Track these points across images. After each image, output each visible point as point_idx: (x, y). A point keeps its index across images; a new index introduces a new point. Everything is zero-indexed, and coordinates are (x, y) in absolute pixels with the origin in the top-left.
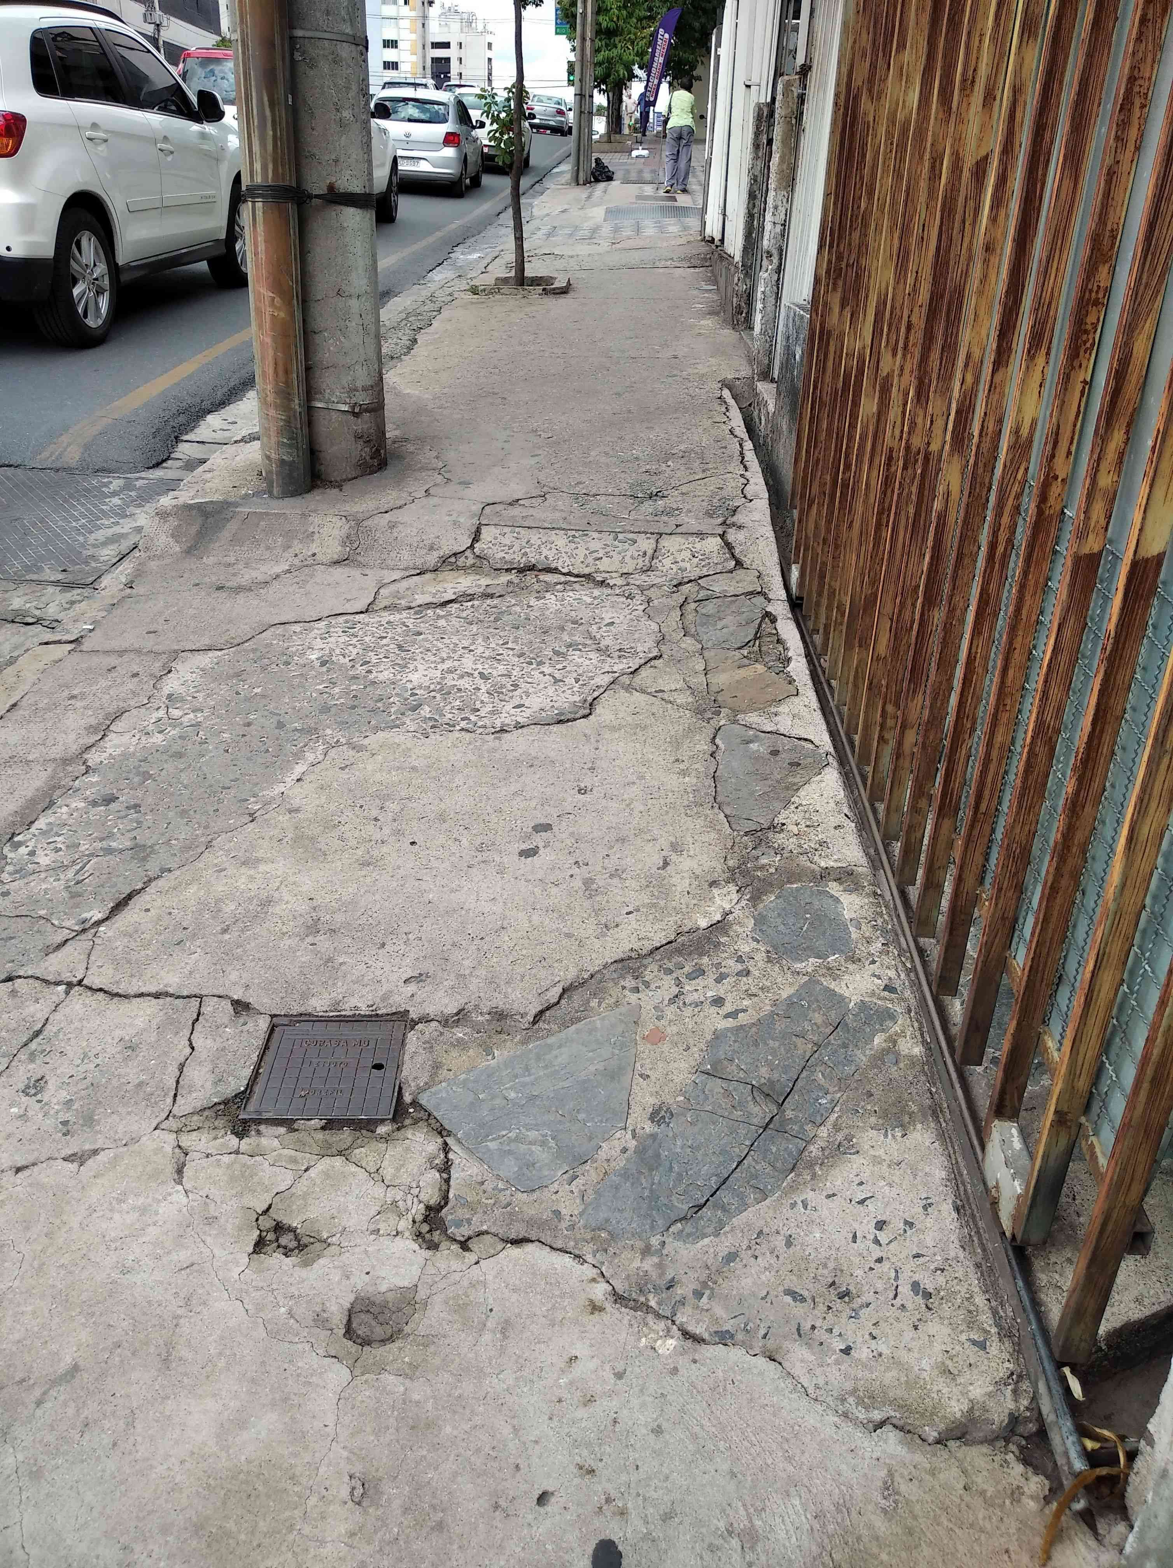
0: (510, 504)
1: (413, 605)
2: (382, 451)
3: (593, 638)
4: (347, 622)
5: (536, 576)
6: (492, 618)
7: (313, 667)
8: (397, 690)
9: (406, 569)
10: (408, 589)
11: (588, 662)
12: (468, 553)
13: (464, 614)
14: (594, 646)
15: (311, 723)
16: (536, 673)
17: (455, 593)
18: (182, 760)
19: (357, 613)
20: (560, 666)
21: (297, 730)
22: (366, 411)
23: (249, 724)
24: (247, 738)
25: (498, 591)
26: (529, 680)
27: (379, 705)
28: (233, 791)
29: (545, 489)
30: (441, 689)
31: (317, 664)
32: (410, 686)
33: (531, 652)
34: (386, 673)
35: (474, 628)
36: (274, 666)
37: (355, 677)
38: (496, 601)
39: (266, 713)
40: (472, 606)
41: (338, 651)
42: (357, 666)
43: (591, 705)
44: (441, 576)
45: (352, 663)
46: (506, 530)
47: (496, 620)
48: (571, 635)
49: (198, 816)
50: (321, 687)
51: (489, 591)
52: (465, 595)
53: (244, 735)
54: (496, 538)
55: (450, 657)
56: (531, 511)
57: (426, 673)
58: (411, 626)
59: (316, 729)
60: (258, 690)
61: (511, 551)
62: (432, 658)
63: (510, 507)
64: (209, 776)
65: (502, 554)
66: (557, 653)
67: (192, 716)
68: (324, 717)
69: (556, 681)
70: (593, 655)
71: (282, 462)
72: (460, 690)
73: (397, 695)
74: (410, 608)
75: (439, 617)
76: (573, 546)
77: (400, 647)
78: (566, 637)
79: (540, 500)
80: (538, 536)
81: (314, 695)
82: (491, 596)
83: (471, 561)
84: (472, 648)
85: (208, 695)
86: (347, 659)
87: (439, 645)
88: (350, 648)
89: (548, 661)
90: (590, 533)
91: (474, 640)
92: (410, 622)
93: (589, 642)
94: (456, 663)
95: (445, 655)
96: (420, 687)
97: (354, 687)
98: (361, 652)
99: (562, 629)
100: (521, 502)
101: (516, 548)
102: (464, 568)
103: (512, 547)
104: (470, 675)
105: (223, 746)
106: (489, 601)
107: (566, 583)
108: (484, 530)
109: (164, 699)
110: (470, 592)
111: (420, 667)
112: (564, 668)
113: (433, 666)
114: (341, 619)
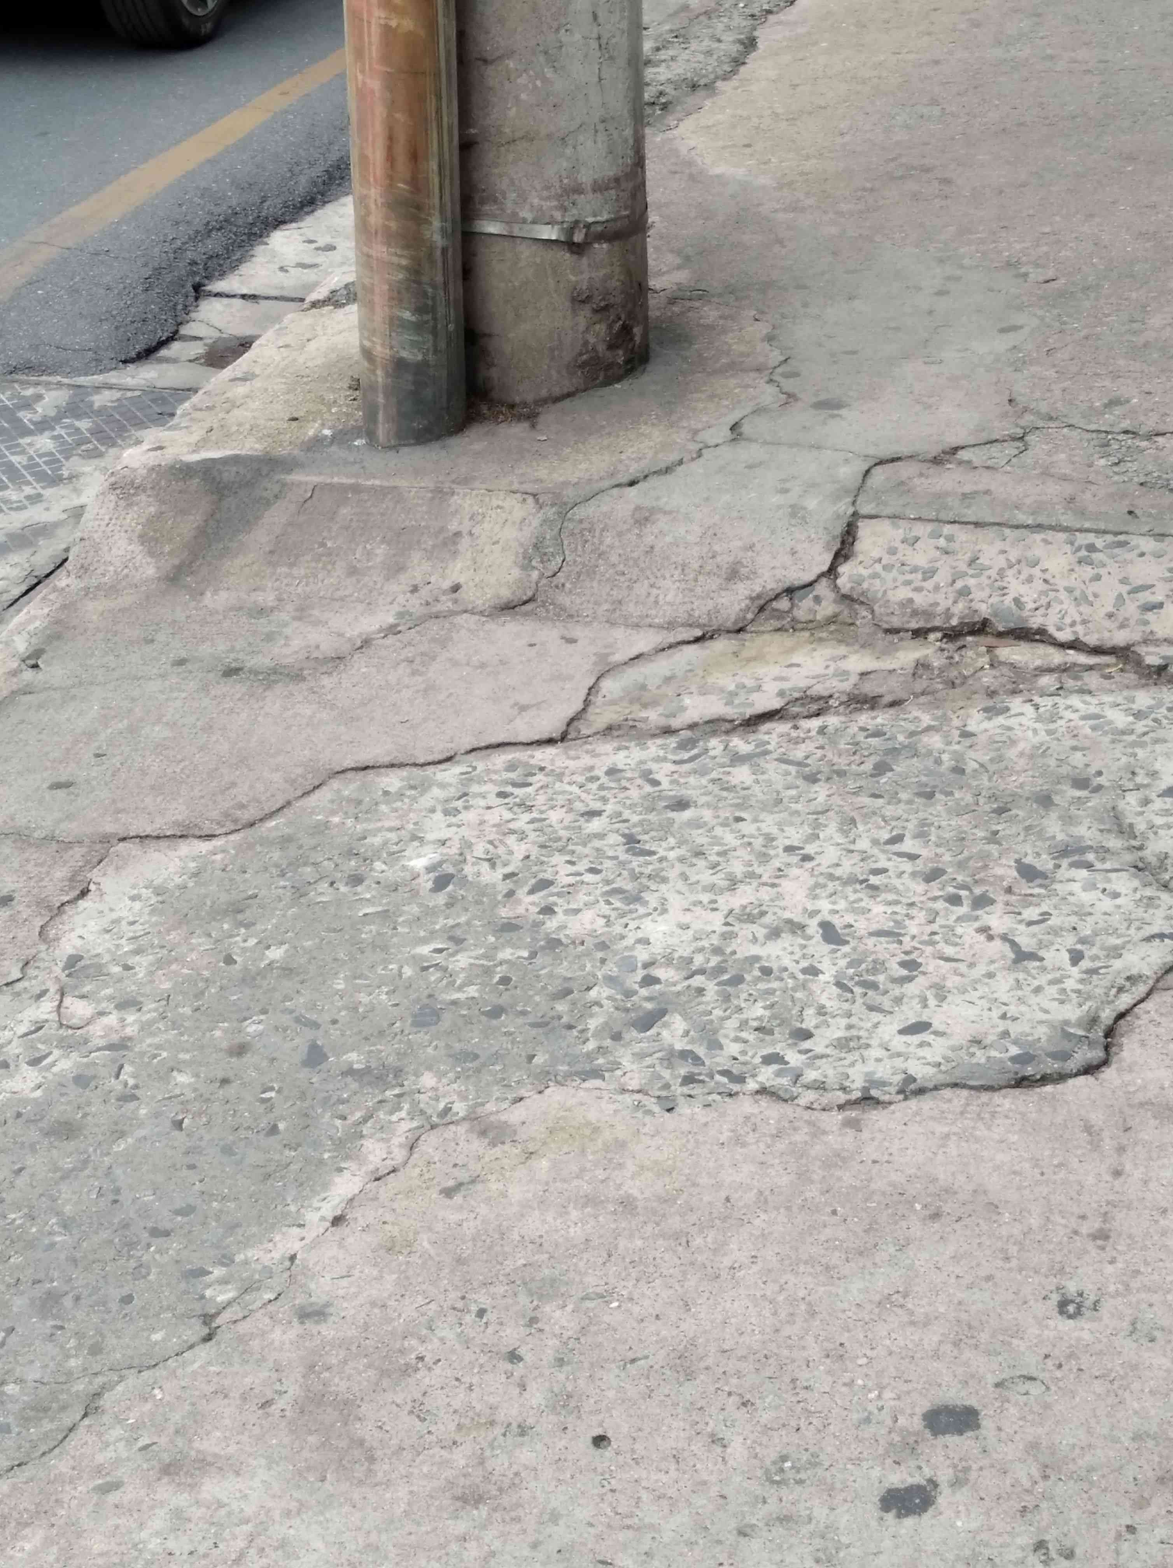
0: (937, 461)
1: (675, 723)
2: (637, 331)
3: (1125, 830)
4: (511, 767)
5: (990, 649)
6: (868, 766)
7: (415, 893)
8: (611, 969)
9: (670, 626)
10: (668, 680)
11: (1107, 904)
12: (823, 588)
13: (799, 753)
14: (1128, 857)
15: (387, 1051)
16: (967, 931)
17: (781, 694)
18: (71, 1145)
19: (540, 743)
20: (1032, 913)
21: (350, 1072)
22: (601, 237)
23: (240, 1050)
24: (230, 1091)
25: (889, 689)
26: (950, 951)
27: (561, 1007)
28: (174, 1245)
29: (1028, 419)
30: (719, 970)
31: (426, 883)
32: (642, 955)
33: (961, 866)
34: (587, 916)
35: (821, 792)
36: (324, 886)
37: (510, 927)
38: (881, 718)
39: (286, 1020)
40: (822, 731)
41: (479, 850)
42: (522, 893)
43: (1109, 1033)
44: (752, 644)
45: (509, 884)
46: (921, 530)
47: (881, 769)
48: (1068, 820)
49: (80, 1315)
50: (425, 950)
51: (869, 688)
52: (805, 698)
53: (225, 1081)
54: (893, 551)
55: (752, 875)
56: (984, 481)
57: (687, 918)
58: (665, 784)
59: (398, 1072)
60: (276, 954)
61: (929, 585)
62: (707, 877)
63: (933, 470)
64: (126, 1197)
65: (903, 593)
66: (1028, 873)
67: (112, 1020)
68: (421, 1037)
69: (1022, 956)
70: (1124, 883)
71: (399, 365)
72: (767, 972)
73: (611, 980)
74: (668, 731)
75: (737, 759)
76: (1088, 571)
77: (631, 840)
78: (1054, 827)
79: (1010, 449)
80: (999, 545)
81: (408, 972)
82: (871, 702)
83: (828, 608)
84: (810, 849)
85: (160, 963)
86: (501, 871)
87: (730, 839)
88: (511, 840)
89: (1001, 898)
90: (1134, 540)
91: (817, 825)
92: (662, 772)
93: (1114, 843)
94: (766, 894)
95: (738, 868)
96: (669, 960)
97: (506, 954)
98: (535, 852)
99: (1045, 801)
100: (963, 455)
101: (942, 577)
102: (811, 626)
103: (929, 574)
104: (797, 928)
105: (172, 1112)
106: (864, 719)
107: (1064, 669)
108: (865, 530)
109: (58, 970)
110: (819, 689)
111: (675, 902)
112: (1045, 916)
113: (705, 898)
114: (500, 759)
